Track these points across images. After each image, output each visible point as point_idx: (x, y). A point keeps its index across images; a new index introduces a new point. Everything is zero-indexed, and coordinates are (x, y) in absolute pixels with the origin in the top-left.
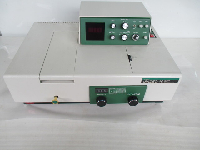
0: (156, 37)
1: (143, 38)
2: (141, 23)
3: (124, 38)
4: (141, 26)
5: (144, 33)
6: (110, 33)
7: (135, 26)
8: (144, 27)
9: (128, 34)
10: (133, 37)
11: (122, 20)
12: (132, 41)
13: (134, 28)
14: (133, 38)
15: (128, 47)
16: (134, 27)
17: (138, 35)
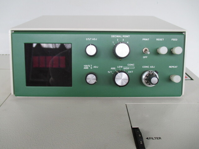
0: (192, 79)
1: (169, 80)
2: (162, 44)
3: (122, 79)
4: (163, 50)
5: (170, 67)
6: (86, 67)
7: (146, 50)
8: (170, 52)
9: (130, 70)
10: (144, 77)
11: (113, 36)
12: (141, 88)
13: (144, 57)
14: (144, 81)
15: (131, 102)
16: (144, 54)
17: (155, 73)
